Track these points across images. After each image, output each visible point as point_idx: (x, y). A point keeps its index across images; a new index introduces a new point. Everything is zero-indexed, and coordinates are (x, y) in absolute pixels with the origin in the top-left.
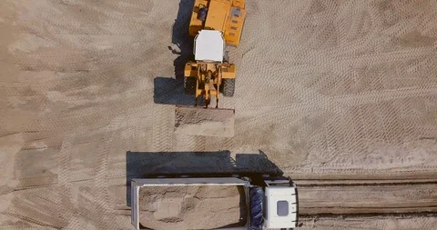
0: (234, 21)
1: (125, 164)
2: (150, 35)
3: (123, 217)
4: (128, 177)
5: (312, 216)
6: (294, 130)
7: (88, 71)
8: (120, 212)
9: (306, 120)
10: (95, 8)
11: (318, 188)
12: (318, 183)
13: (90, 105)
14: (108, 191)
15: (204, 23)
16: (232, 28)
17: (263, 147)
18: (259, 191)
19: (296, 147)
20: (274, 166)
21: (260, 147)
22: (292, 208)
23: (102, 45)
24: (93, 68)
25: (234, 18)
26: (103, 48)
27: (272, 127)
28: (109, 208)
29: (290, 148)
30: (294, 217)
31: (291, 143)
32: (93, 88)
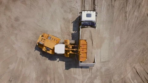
0: (53, 39)
1: (74, 69)
2: (31, 59)
3: (93, 70)
4: (79, 68)
5: (94, 7)
6: (65, 11)
7: (43, 80)
8: (91, 71)
9: (62, 8)
10: (21, 77)
11: (85, 4)
12: (83, 4)
13: (54, 80)
14: (84, 75)
15: (51, 49)
16: (55, 40)
17: (71, 22)
18: (82, 23)
19: (71, 11)
20: (77, 19)
21: (71, 23)
22: (89, 12)
23: (34, 75)
24: (42, 79)
25: (51, 39)
26: (35, 75)
27: (64, 19)
28: (89, 75)
29: (71, 13)
30: (92, 12)
31: (70, 13)
32: (48, 79)
